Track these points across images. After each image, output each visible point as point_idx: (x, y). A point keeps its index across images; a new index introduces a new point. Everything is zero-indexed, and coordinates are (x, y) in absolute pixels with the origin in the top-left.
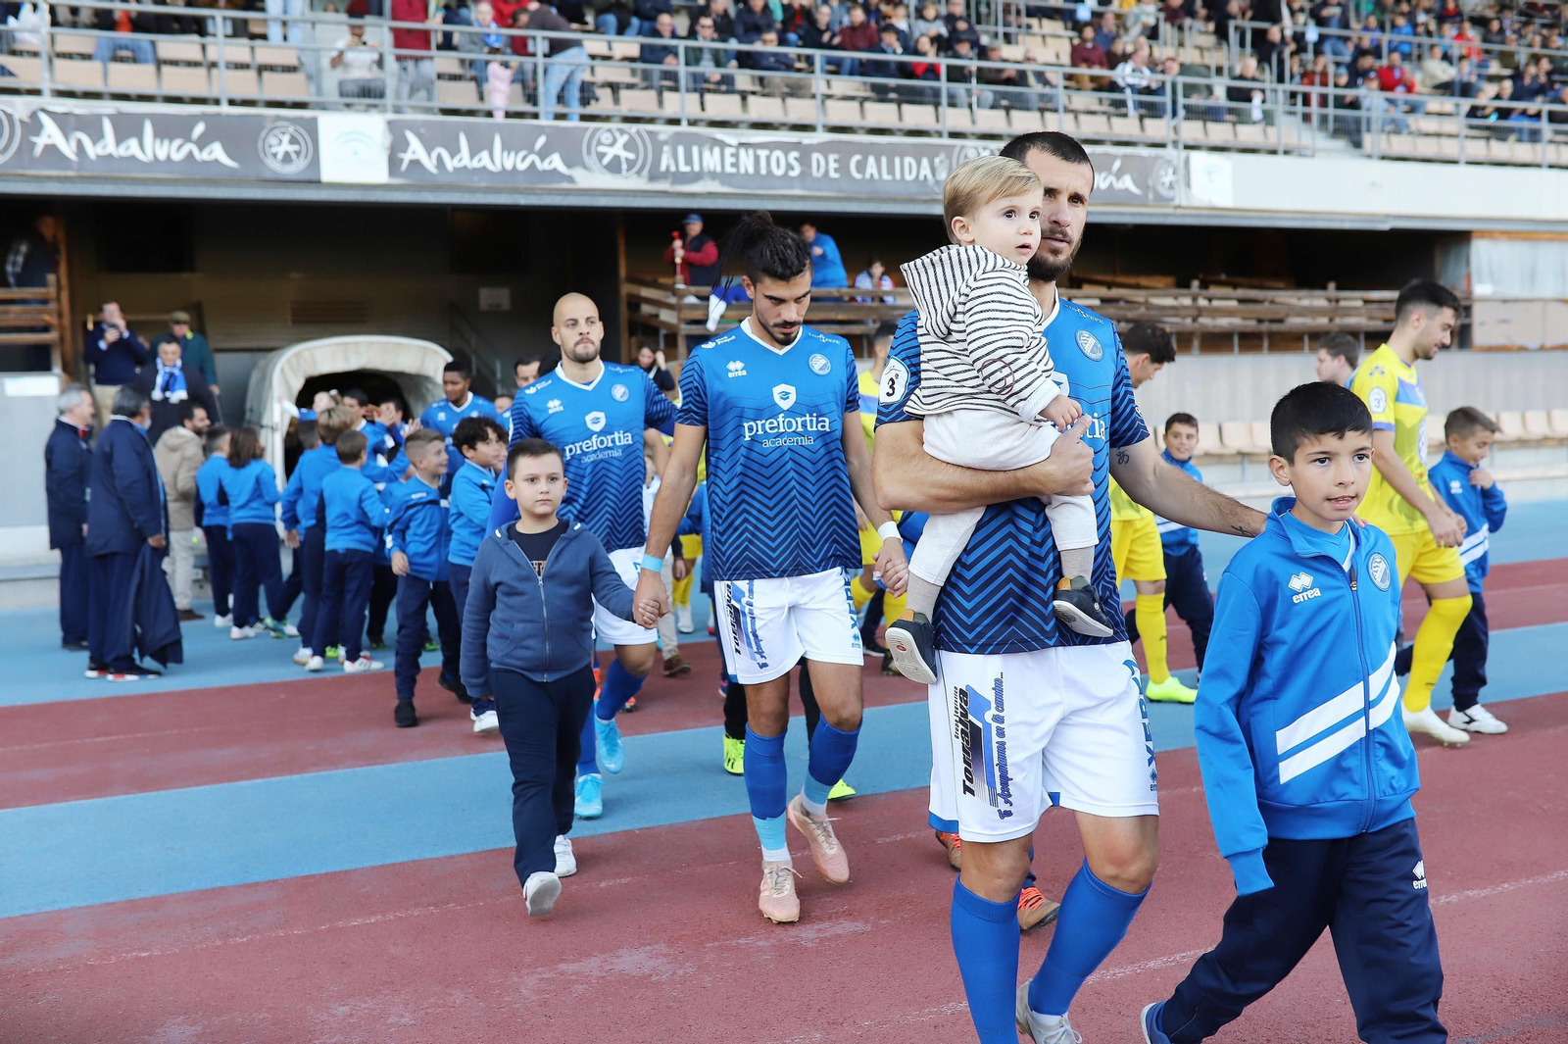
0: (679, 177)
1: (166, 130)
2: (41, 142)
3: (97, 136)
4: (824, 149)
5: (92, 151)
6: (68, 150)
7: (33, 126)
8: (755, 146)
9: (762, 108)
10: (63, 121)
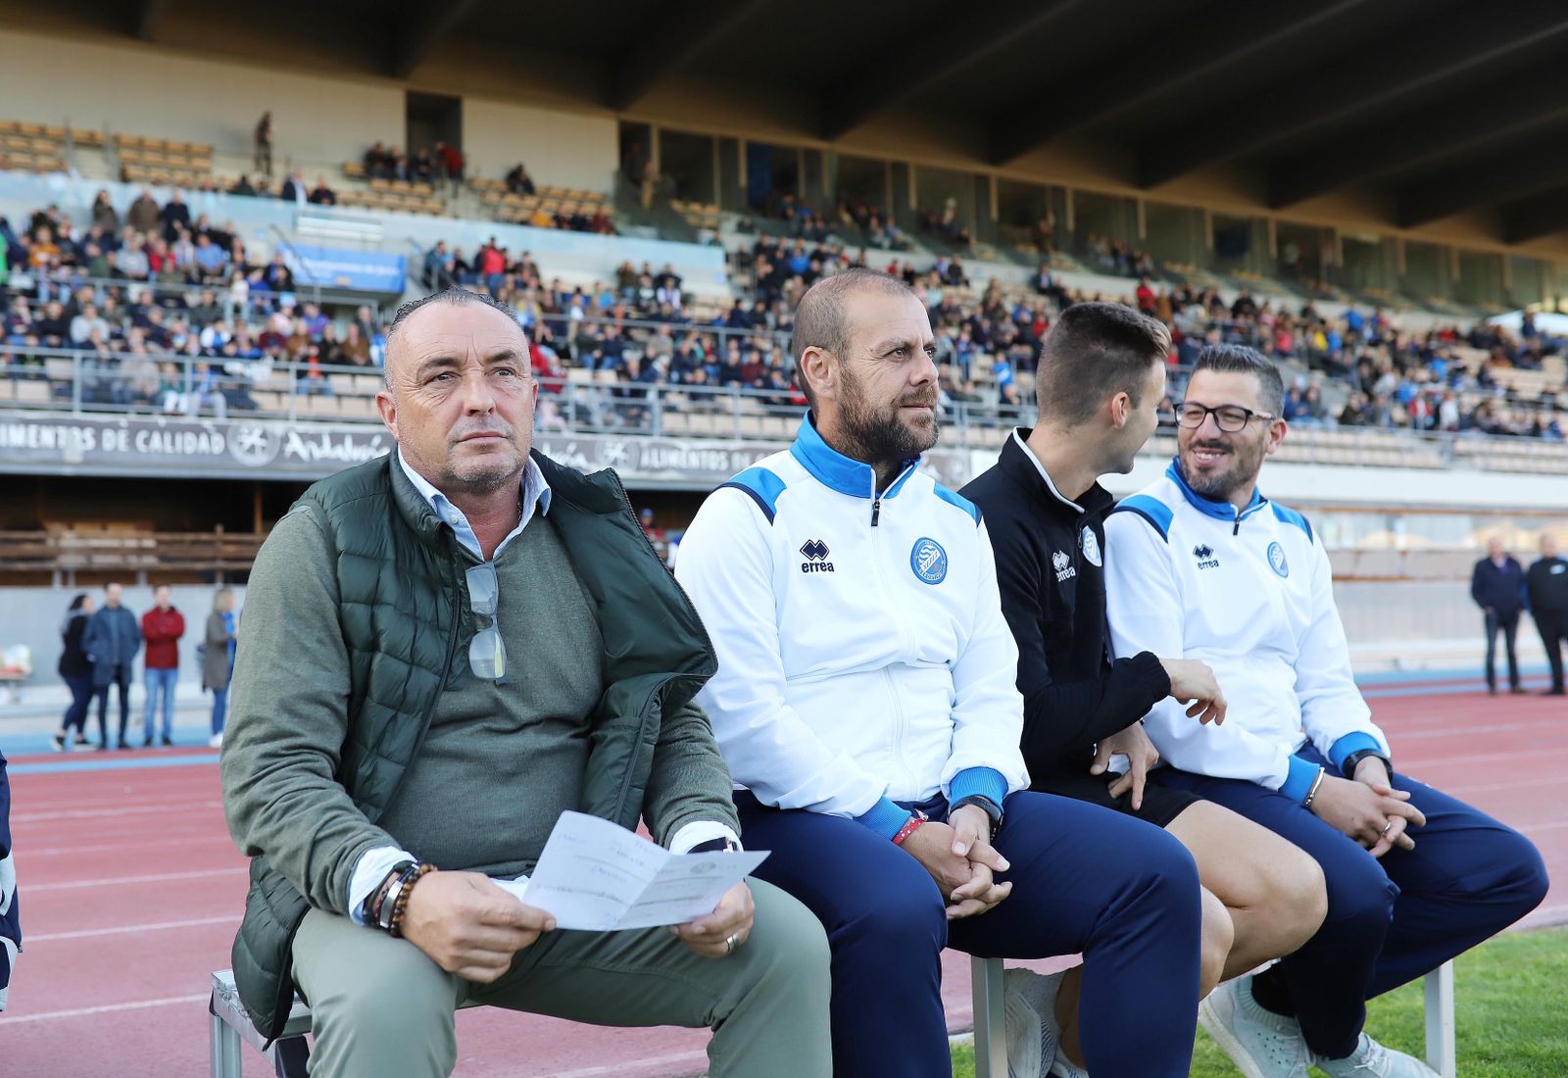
0: (653, 470)
1: (361, 440)
2: (289, 449)
3: (320, 443)
4: (742, 451)
5: (318, 453)
6: (303, 453)
7: (285, 439)
8: (700, 451)
9: (699, 423)
10: (305, 437)
